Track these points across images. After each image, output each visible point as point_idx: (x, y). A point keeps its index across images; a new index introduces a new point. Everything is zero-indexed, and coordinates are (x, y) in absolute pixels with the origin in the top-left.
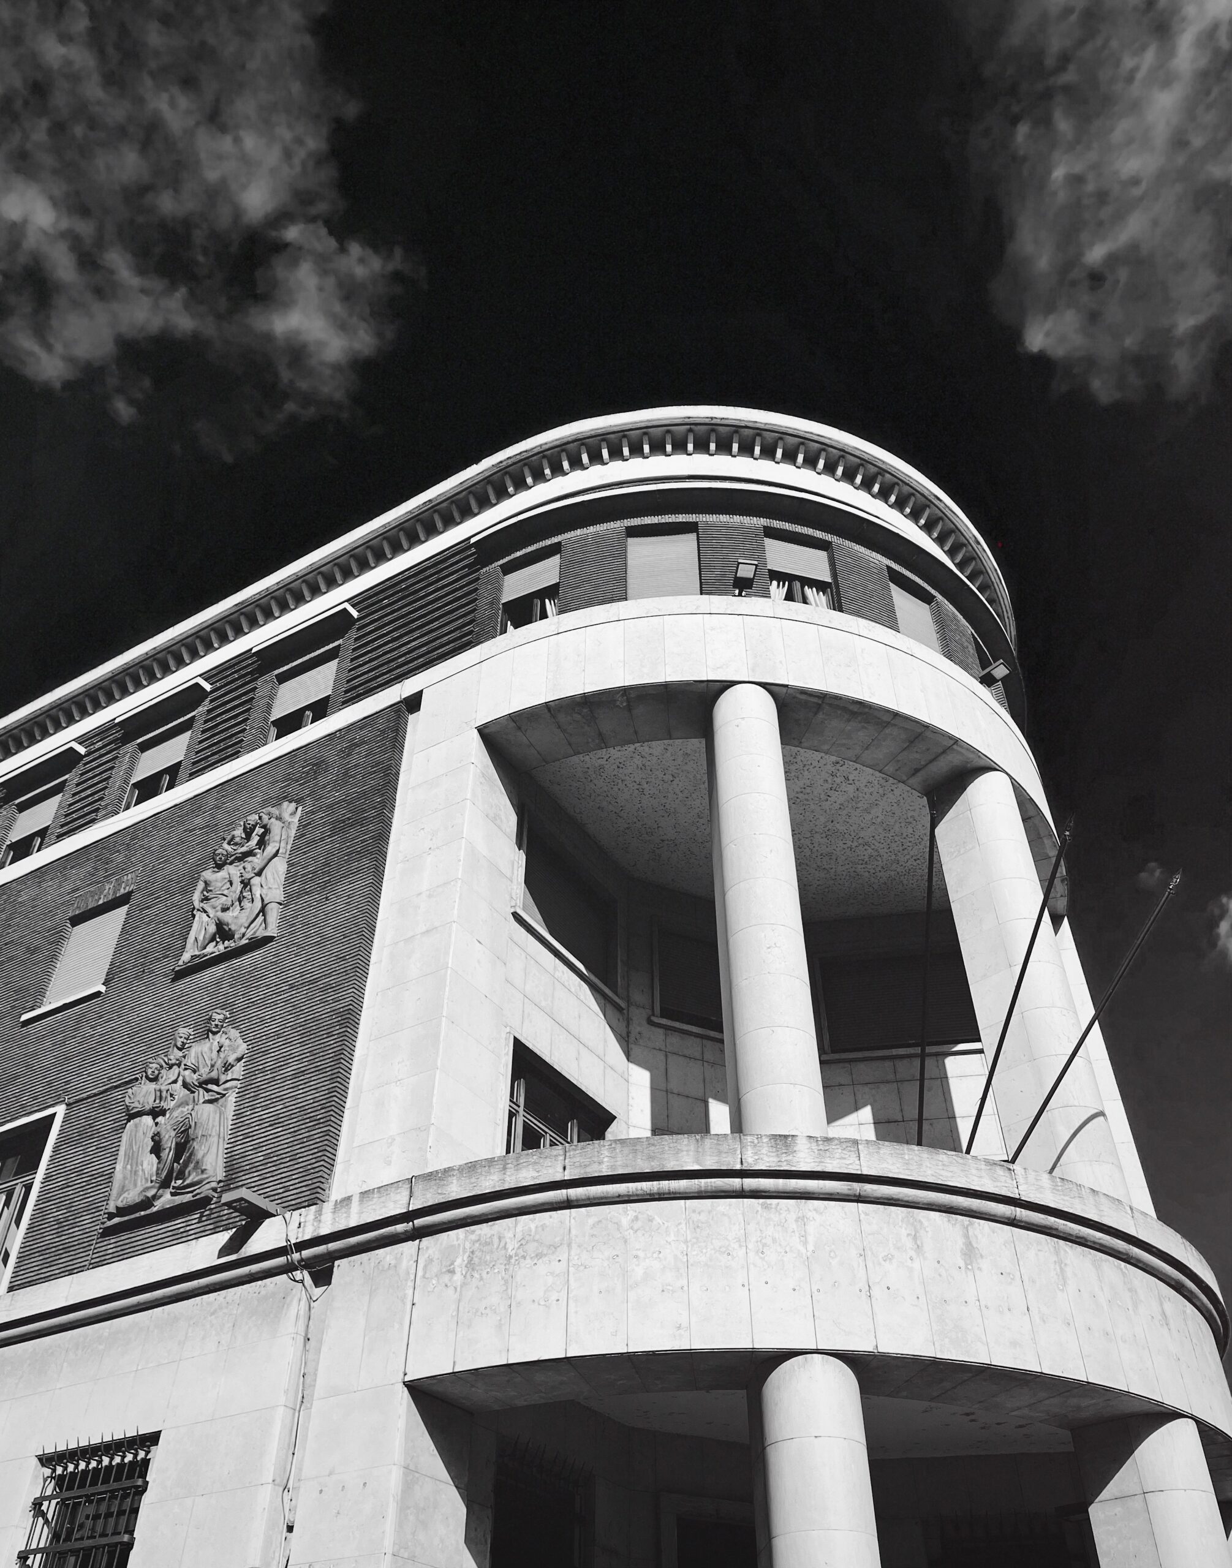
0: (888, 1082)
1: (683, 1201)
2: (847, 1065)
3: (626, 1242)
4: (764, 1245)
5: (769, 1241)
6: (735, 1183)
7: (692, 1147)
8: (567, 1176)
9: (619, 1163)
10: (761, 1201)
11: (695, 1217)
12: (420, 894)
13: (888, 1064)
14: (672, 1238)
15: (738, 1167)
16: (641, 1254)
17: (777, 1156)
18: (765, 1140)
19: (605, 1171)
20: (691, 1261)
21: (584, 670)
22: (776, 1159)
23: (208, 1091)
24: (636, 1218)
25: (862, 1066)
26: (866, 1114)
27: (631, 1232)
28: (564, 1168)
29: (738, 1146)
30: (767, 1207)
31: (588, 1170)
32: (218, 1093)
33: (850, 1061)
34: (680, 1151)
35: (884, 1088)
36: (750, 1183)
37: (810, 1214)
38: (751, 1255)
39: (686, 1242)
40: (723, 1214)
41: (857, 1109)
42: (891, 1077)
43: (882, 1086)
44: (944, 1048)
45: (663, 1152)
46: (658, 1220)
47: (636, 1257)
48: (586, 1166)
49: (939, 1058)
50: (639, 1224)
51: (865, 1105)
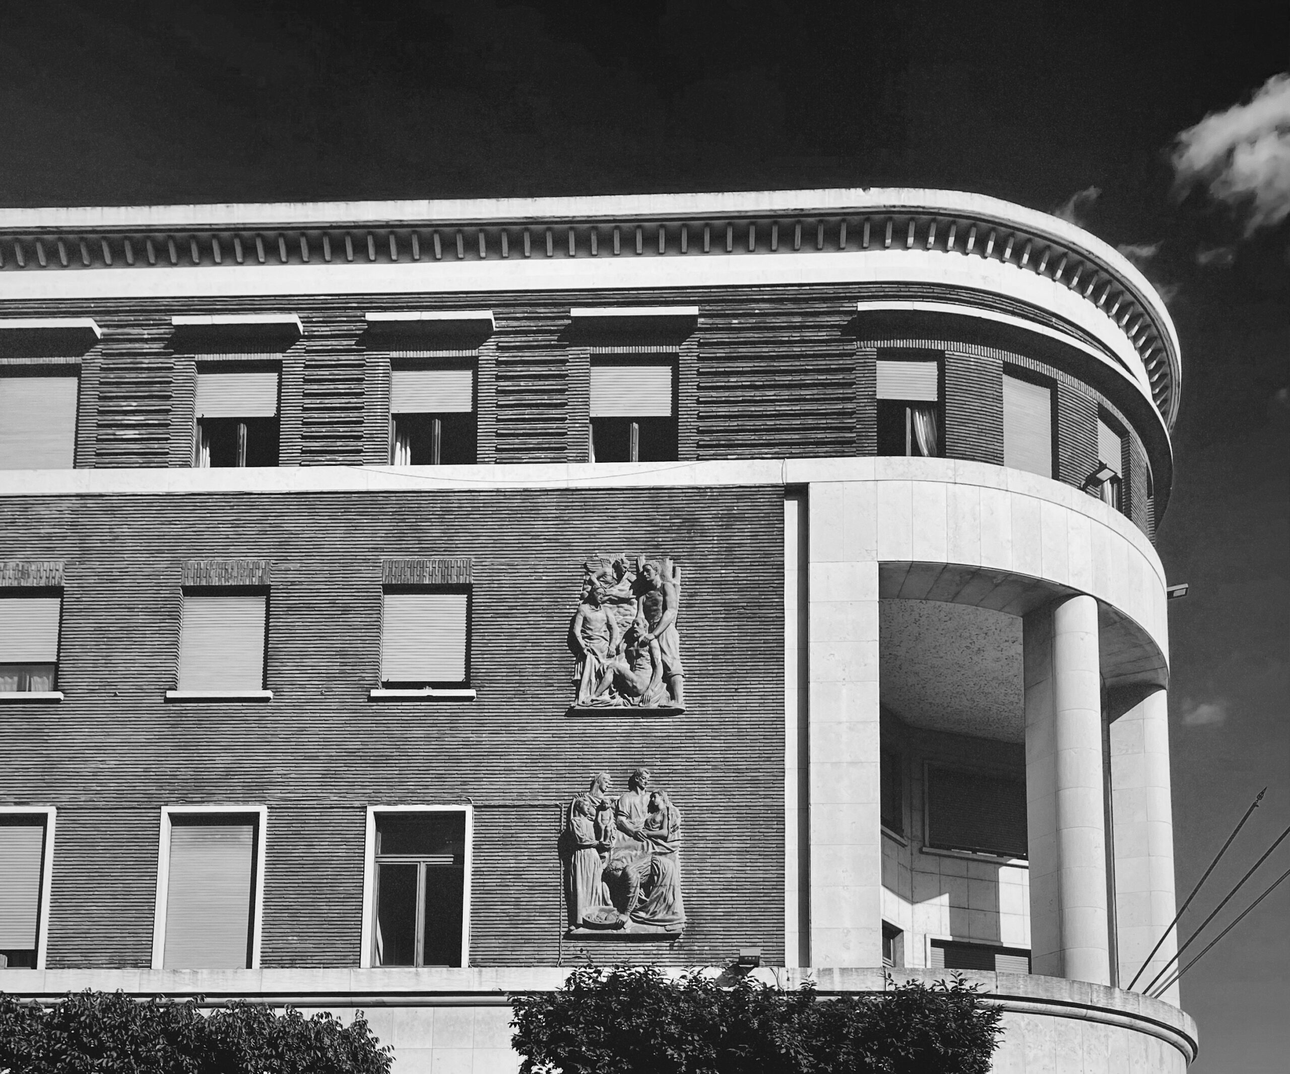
0: (961, 877)
1: (1053, 1017)
2: (937, 858)
3: (1024, 1037)
4: (1091, 1049)
5: (1092, 1047)
6: (1083, 1011)
7: (1068, 987)
8: (999, 992)
9: (1029, 990)
10: (1090, 1023)
11: (1059, 1028)
12: (840, 723)
13: (964, 863)
14: (1047, 1038)
15: (1089, 1004)
16: (1032, 1045)
17: (1107, 1000)
18: (1102, 988)
19: (1022, 994)
20: (1057, 1053)
21: (980, 539)
22: (1106, 1001)
23: (658, 844)
24: (1029, 1024)
25: (948, 861)
26: (945, 899)
27: (1026, 1031)
28: (997, 987)
29: (1089, 990)
30: (1092, 1027)
31: (1011, 991)
32: (668, 849)
33: (940, 855)
34: (1061, 989)
35: (959, 881)
36: (1091, 1013)
37: (1110, 1034)
38: (1085, 1054)
39: (1055, 1042)
40: (1073, 1028)
41: (940, 894)
42: (964, 873)
43: (958, 879)
44: (1000, 860)
45: (1053, 988)
46: (1040, 1026)
47: (1029, 1047)
48: (1010, 988)
49: (997, 866)
50: (1030, 1027)
51: (945, 893)
